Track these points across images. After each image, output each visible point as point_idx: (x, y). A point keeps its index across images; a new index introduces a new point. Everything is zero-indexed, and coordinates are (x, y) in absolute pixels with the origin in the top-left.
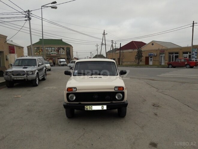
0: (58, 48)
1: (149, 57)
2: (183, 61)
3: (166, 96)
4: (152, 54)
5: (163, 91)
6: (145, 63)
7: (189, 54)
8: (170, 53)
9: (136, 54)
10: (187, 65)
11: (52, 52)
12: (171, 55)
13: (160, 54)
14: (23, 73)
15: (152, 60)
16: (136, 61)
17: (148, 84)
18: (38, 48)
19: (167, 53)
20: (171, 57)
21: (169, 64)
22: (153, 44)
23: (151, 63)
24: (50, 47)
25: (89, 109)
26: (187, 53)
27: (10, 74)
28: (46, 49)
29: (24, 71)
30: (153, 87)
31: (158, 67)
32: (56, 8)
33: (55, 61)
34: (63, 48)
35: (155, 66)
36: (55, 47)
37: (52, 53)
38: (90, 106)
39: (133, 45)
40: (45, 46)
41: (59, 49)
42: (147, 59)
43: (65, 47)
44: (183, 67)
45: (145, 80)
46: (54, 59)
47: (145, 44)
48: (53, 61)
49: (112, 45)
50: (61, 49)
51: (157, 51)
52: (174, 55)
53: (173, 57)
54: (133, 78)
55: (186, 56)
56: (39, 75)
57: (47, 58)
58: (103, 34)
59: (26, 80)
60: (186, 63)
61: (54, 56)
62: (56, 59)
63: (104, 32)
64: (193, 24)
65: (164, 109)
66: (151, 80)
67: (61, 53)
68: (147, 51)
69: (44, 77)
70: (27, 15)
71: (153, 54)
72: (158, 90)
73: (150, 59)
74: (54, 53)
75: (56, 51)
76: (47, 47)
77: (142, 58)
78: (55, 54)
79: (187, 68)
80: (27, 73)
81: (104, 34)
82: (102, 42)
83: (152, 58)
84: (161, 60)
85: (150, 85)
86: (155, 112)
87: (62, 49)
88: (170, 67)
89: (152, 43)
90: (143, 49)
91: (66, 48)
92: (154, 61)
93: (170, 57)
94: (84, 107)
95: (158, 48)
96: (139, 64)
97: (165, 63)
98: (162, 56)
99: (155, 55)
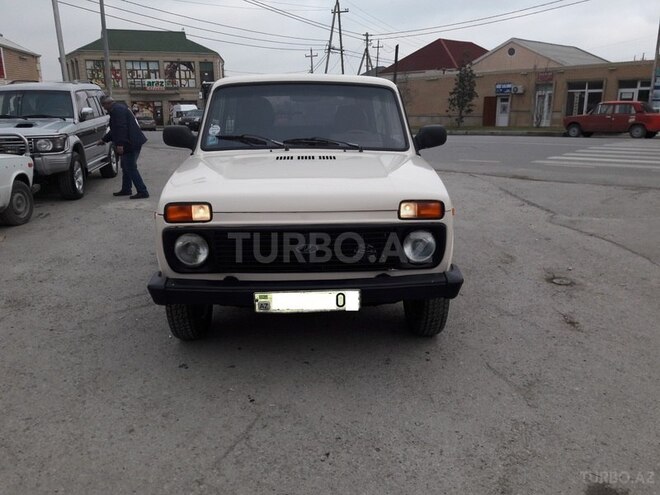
0: (172, 62)
1: (499, 100)
3: (590, 238)
4: (509, 86)
5: (572, 222)
6: (481, 120)
7: (639, 88)
8: (571, 85)
9: (452, 86)
10: (634, 125)
11: (149, 77)
12: (577, 92)
13: (538, 87)
14: (17, 146)
15: (508, 109)
16: (451, 113)
17: (507, 192)
18: (98, 63)
19: (561, 82)
20: (577, 100)
21: (570, 124)
22: (512, 52)
23: (502, 120)
24: (140, 61)
26: (632, 84)
28: (129, 66)
29: (21, 139)
30: (529, 203)
31: (529, 134)
33: (161, 113)
34: (188, 65)
35: (520, 132)
36: (161, 59)
37: (149, 83)
39: (440, 54)
40: (122, 58)
41: (174, 67)
42: (490, 104)
43: (196, 60)
44: (620, 133)
45: (494, 178)
46: (156, 104)
47: (483, 51)
48: (155, 113)
49: (367, 50)
50: (183, 67)
51: (526, 75)
52: (587, 91)
53: (582, 100)
54: (446, 171)
55: (630, 97)
56: (87, 155)
57: (134, 99)
58: (334, 13)
60: (632, 120)
61: (154, 95)
62: (166, 105)
63: (337, 3)
65: (599, 297)
66: (515, 177)
67: (184, 82)
68: (490, 75)
69: (110, 166)
71: (510, 89)
72: (552, 217)
73: (499, 104)
74: (158, 82)
75: (162, 73)
76: (132, 61)
77: (475, 101)
78: (159, 88)
79: (633, 137)
80: (34, 147)
81: (337, 11)
82: (330, 42)
83: (508, 104)
84: (541, 109)
85: (515, 196)
86: (565, 311)
87: (185, 68)
88: (572, 133)
89: (511, 48)
90: (479, 67)
91: (201, 63)
92: (513, 115)
93: (571, 96)
94: (253, 297)
95: (532, 67)
96: (462, 125)
97: (553, 121)
98: (544, 96)
99: (520, 91)
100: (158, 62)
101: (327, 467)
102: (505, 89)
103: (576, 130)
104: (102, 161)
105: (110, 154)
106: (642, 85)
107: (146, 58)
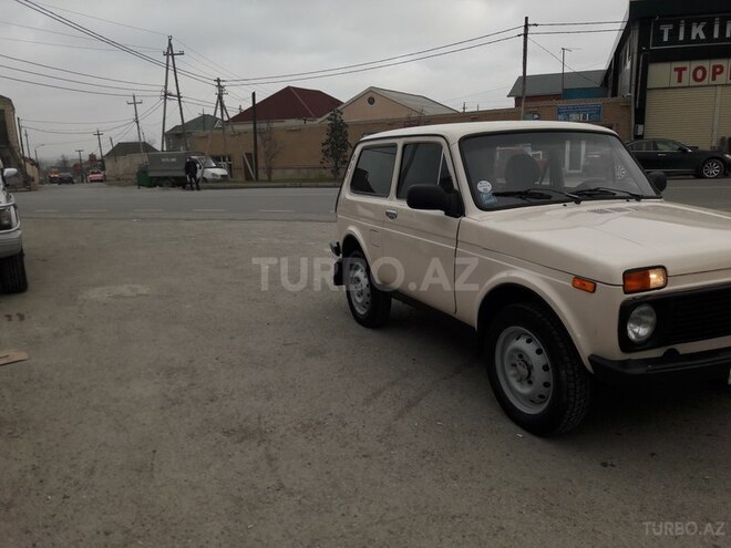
16: (325, 164)
22: (371, 101)
47: (338, 102)
49: (220, 97)
51: (391, 124)
58: (167, 55)
63: (170, 45)
64: (526, 26)
81: (170, 53)
82: (166, 87)
89: (370, 97)
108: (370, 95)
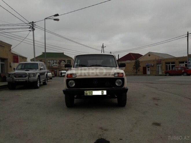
0: (60, 60)
1: (147, 68)
2: (180, 69)
6: (142, 73)
7: (185, 63)
8: (166, 63)
9: (134, 64)
11: (54, 64)
12: (168, 65)
13: (157, 64)
14: (25, 75)
15: (150, 70)
16: (134, 71)
17: (147, 85)
18: (40, 61)
19: (163, 63)
20: (168, 67)
22: (149, 55)
23: (148, 73)
24: (52, 60)
25: (88, 94)
26: (183, 63)
27: (12, 76)
28: (49, 61)
29: (26, 73)
30: (152, 87)
31: (155, 76)
32: (58, 20)
33: (56, 73)
34: (64, 61)
35: (153, 75)
36: (57, 59)
37: (54, 66)
38: (90, 91)
40: (47, 59)
41: (60, 61)
42: (145, 69)
43: (66, 60)
44: (181, 75)
46: (55, 71)
47: (141, 56)
48: (55, 73)
50: (63, 61)
51: (154, 61)
52: (171, 65)
53: (170, 67)
56: (41, 79)
57: (49, 69)
58: (102, 47)
59: (28, 82)
60: (183, 71)
62: (58, 71)
63: (103, 45)
64: (188, 34)
67: (63, 65)
68: (144, 61)
70: (31, 26)
71: (150, 65)
72: (157, 89)
73: (147, 69)
74: (56, 65)
75: (57, 63)
76: (50, 60)
78: (56, 67)
80: (29, 75)
81: (103, 47)
83: (149, 69)
84: (159, 69)
85: (149, 86)
86: (156, 103)
88: (167, 75)
90: (140, 59)
91: (68, 60)
93: (167, 66)
94: (84, 92)
95: (155, 59)
96: (137, 74)
97: (162, 73)
98: (159, 66)
99: (152, 65)
100: (56, 60)
101: (100, 121)
102: (148, 65)
103: (168, 74)
104: (44, 81)
105: (45, 79)
106: (186, 63)
107: (53, 59)
108: (149, 54)
